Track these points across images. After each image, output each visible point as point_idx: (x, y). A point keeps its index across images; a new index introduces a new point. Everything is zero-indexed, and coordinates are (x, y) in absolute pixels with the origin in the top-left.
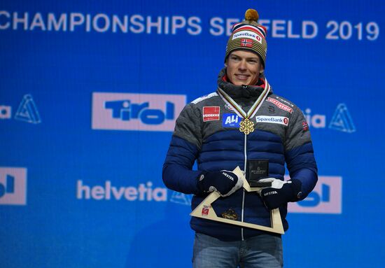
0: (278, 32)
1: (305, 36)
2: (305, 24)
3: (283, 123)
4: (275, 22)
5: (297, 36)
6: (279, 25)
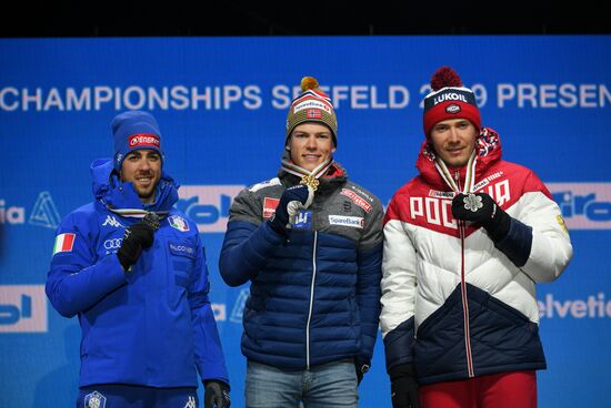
0: (359, 101)
1: (393, 104)
2: (393, 90)
3: (359, 226)
4: (354, 89)
5: (384, 106)
6: (359, 92)
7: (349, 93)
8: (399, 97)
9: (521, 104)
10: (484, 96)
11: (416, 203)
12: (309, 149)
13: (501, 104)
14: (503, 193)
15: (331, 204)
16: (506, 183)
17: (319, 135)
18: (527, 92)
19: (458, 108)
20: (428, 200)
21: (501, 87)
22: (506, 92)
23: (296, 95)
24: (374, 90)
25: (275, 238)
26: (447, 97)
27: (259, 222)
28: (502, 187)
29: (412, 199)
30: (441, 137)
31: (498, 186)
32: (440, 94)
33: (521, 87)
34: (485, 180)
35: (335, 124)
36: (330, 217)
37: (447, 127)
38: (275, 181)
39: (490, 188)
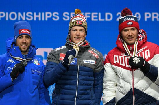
0: (95, 18)
1: (107, 19)
2: (107, 14)
3: (94, 64)
4: (93, 14)
5: (103, 20)
6: (94, 15)
7: (91, 15)
8: (109, 17)
9: (153, 20)
10: (140, 17)
11: (116, 57)
12: (77, 35)
13: (146, 20)
14: (147, 55)
15: (84, 56)
16: (148, 50)
17: (81, 30)
18: (155, 15)
19: (131, 23)
20: (120, 57)
21: (146, 14)
22: (148, 15)
23: (72, 16)
24: (100, 14)
25: (64, 68)
26: (127, 19)
27: (58, 62)
28: (147, 52)
29: (115, 56)
30: (125, 33)
31: (146, 52)
32: (125, 18)
33: (153, 14)
34: (141, 50)
35: (86, 26)
36: (84, 60)
37: (128, 30)
38: (64, 47)
39: (143, 53)
